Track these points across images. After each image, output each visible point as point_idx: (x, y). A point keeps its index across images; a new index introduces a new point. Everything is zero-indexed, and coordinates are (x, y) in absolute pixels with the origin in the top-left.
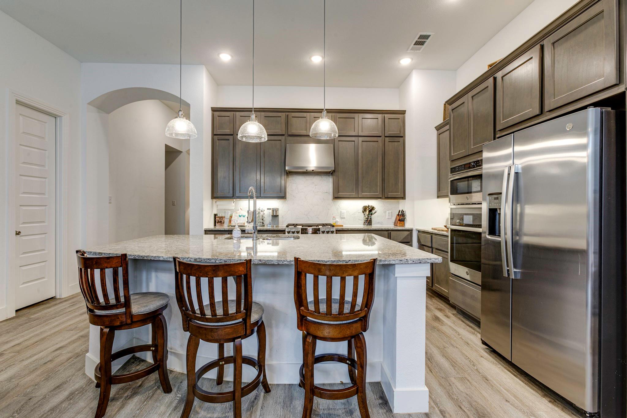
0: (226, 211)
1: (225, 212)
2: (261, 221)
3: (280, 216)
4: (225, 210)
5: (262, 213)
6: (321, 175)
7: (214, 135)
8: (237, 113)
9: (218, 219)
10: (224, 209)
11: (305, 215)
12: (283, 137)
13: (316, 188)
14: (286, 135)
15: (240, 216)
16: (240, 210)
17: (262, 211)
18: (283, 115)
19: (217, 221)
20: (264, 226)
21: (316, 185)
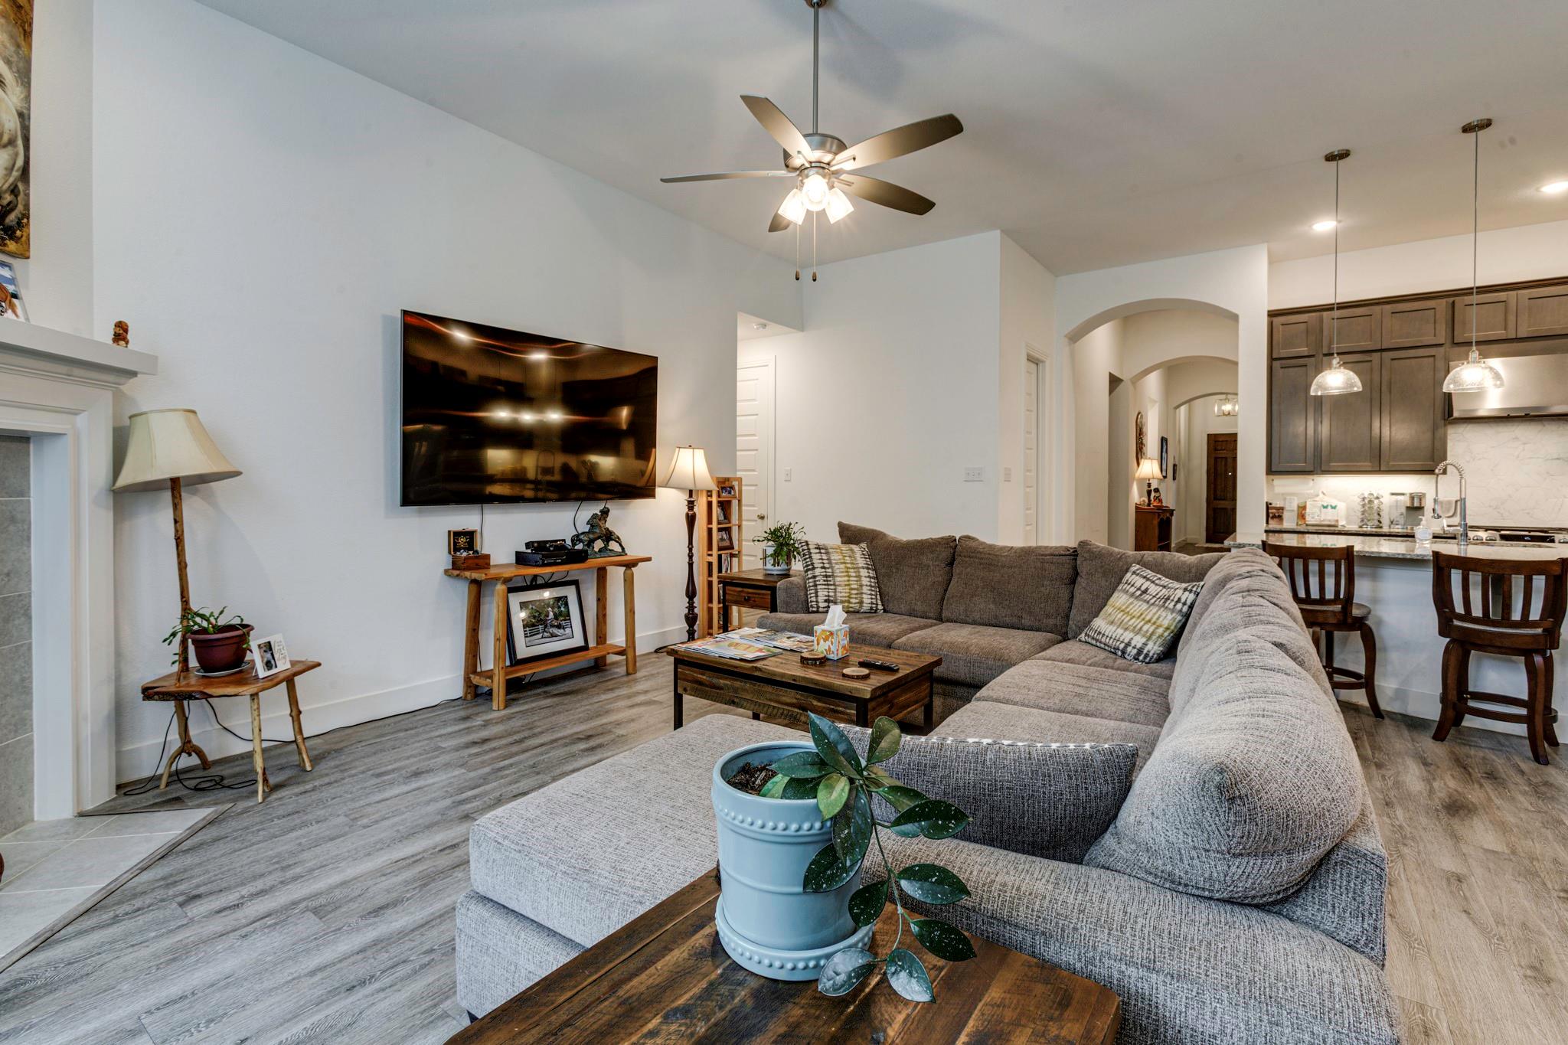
0: (1288, 497)
1: (1285, 499)
2: (1377, 517)
3: (1425, 508)
4: (1284, 496)
5: (1376, 502)
6: (1541, 421)
7: (1272, 359)
8: (1325, 314)
9: (1274, 511)
10: (1283, 494)
11: (1490, 506)
12: (1441, 350)
13: (1524, 450)
14: (1448, 345)
15: (1325, 507)
16: (1321, 495)
17: (1378, 498)
18: (1442, 305)
19: (1271, 515)
20: (1381, 527)
21: (1525, 444)
